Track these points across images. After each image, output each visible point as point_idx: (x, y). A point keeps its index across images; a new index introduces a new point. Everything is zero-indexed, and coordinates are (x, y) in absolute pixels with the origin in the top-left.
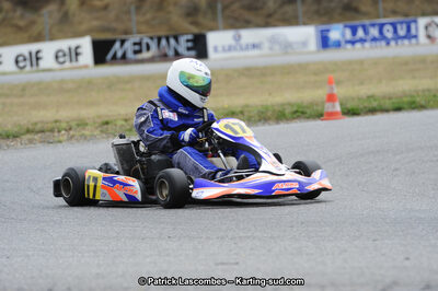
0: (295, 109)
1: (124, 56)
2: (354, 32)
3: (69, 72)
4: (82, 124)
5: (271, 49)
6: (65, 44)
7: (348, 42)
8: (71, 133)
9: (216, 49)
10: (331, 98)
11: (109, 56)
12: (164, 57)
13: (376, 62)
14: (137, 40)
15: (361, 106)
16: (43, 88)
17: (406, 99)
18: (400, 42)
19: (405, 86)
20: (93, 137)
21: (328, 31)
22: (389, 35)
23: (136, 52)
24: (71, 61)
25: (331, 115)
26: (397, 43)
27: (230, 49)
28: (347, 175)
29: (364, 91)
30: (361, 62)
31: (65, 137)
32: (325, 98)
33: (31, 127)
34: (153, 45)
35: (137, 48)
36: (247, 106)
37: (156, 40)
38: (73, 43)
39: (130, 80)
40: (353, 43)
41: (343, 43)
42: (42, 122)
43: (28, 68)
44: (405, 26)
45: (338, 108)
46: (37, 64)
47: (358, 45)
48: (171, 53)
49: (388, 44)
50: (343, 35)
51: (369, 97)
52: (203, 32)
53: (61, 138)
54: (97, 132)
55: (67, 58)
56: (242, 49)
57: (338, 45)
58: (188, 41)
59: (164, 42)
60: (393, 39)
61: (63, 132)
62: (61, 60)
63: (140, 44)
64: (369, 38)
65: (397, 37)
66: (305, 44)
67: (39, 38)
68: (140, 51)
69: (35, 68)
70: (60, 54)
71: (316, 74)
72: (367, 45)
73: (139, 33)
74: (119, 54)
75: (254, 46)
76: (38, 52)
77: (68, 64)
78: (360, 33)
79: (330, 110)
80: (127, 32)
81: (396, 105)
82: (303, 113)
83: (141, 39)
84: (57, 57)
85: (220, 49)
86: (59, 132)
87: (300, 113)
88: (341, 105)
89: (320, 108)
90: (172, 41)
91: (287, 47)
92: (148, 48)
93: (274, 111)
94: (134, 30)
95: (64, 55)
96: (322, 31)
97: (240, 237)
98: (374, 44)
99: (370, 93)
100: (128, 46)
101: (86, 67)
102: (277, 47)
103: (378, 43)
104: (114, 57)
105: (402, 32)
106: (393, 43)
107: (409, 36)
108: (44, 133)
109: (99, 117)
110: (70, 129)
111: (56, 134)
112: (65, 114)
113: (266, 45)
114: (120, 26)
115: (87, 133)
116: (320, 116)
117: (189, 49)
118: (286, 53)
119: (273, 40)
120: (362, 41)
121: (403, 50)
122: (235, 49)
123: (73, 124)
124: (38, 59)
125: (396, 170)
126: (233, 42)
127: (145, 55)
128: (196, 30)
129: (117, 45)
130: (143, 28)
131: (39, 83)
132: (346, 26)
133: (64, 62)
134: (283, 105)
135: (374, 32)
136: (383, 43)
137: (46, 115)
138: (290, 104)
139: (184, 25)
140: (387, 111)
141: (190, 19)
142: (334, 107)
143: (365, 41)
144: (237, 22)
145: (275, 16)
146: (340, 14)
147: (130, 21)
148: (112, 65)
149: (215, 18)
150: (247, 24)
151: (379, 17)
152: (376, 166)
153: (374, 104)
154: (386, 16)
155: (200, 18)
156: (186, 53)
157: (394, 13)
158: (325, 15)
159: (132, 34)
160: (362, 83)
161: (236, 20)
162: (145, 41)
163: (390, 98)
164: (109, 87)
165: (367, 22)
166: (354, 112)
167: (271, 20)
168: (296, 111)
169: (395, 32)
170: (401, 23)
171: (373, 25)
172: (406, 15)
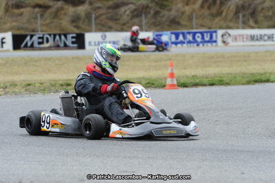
0: (148, 81)
1: (32, 46)
2: (177, 38)
7: (173, 43)
8: (7, 90)
9: (90, 43)
11: (23, 45)
12: (57, 47)
14: (41, 36)
17: (217, 78)
18: (205, 44)
19: (213, 71)
20: (20, 93)
21: (161, 35)
22: (199, 40)
23: (39, 43)
26: (203, 45)
27: (99, 43)
34: (51, 39)
35: (41, 40)
37: (52, 36)
40: (176, 44)
41: (170, 44)
44: (209, 35)
47: (179, 45)
48: (62, 45)
49: (198, 45)
50: (170, 39)
52: (83, 32)
54: (23, 90)
58: (73, 37)
59: (57, 37)
60: (201, 42)
63: (42, 38)
64: (186, 41)
65: (204, 42)
68: (42, 43)
71: (156, 62)
72: (185, 45)
73: (42, 31)
74: (29, 44)
75: (114, 42)
78: (181, 38)
80: (34, 31)
81: (211, 82)
82: (153, 84)
83: (44, 35)
85: (93, 43)
87: (151, 85)
90: (63, 37)
92: (48, 41)
94: (39, 30)
96: (157, 35)
97: (129, 157)
98: (189, 45)
100: (35, 38)
101: (8, 51)
103: (192, 45)
104: (26, 46)
105: (207, 39)
106: (201, 45)
107: (212, 41)
113: (122, 42)
114: (31, 27)
115: (16, 90)
117: (73, 43)
120: (182, 43)
121: (208, 49)
123: (8, 84)
125: (217, 121)
126: (101, 40)
127: (45, 45)
128: (78, 31)
129: (28, 38)
130: (44, 28)
132: (172, 33)
135: (190, 37)
136: (195, 45)
138: (144, 78)
139: (71, 28)
140: (205, 85)
141: (74, 24)
142: (172, 81)
143: (184, 43)
144: (104, 27)
145: (127, 25)
146: (168, 26)
147: (36, 23)
148: (25, 50)
149: (90, 24)
150: (110, 29)
151: (192, 28)
152: (204, 119)
153: (197, 81)
154: (197, 28)
155: (80, 24)
156: (71, 45)
157: (202, 26)
158: (158, 25)
159: (37, 31)
160: (185, 68)
161: (103, 25)
162: (46, 36)
163: (207, 78)
164: (25, 64)
165: (185, 31)
166: (184, 86)
167: (124, 27)
168: (149, 83)
169: (203, 38)
170: (207, 32)
171: (189, 33)
172: (210, 28)
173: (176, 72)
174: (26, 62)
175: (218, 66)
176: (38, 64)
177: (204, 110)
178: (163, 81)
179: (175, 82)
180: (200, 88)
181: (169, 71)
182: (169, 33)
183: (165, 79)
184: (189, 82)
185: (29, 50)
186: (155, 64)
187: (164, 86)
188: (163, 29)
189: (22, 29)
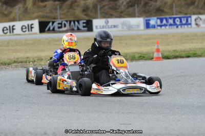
1: (53, 29)
2: (162, 22)
3: (28, 36)
5: (122, 28)
6: (26, 23)
7: (158, 26)
9: (96, 27)
11: (47, 29)
12: (72, 30)
14: (60, 22)
17: (191, 52)
18: (183, 26)
19: (189, 46)
21: (149, 20)
22: (178, 23)
23: (59, 28)
24: (29, 31)
26: (181, 27)
27: (103, 27)
28: (170, 86)
30: (166, 35)
34: (67, 25)
37: (68, 22)
38: (30, 22)
40: (161, 26)
41: (156, 26)
42: (21, 58)
43: (8, 34)
44: (185, 19)
46: (13, 32)
47: (163, 27)
48: (76, 29)
49: (177, 27)
50: (157, 23)
51: (174, 51)
52: (91, 19)
53: (30, 65)
55: (27, 29)
56: (109, 28)
57: (154, 27)
58: (84, 23)
59: (72, 23)
60: (180, 25)
62: (24, 30)
63: (61, 24)
64: (168, 24)
65: (182, 24)
66: (138, 26)
67: (14, 20)
68: (61, 27)
70: (24, 27)
71: (146, 40)
72: (167, 27)
73: (61, 19)
74: (51, 28)
75: (115, 26)
76: (13, 26)
77: (27, 32)
78: (164, 22)
80: (55, 18)
81: (187, 55)
82: (144, 57)
83: (62, 22)
84: (22, 29)
85: (99, 27)
90: (76, 23)
91: (130, 27)
92: (65, 26)
93: (130, 56)
94: (59, 17)
95: (26, 28)
96: (146, 20)
97: (127, 113)
98: (170, 27)
100: (56, 24)
101: (36, 33)
102: (125, 27)
103: (173, 27)
104: (49, 30)
105: (184, 22)
106: (179, 27)
107: (187, 24)
108: (23, 63)
111: (28, 63)
113: (120, 26)
114: (52, 15)
117: (84, 27)
118: (130, 30)
119: (123, 24)
120: (165, 25)
121: (185, 30)
122: (106, 28)
124: (13, 29)
125: (192, 84)
126: (105, 24)
127: (63, 29)
128: (87, 18)
129: (51, 24)
130: (62, 16)
131: (15, 40)
132: (158, 18)
133: (25, 31)
134: (134, 53)
135: (171, 21)
136: (175, 27)
139: (82, 16)
140: (183, 57)
141: (85, 13)
142: (158, 55)
143: (167, 25)
144: (107, 15)
145: (125, 13)
146: (155, 13)
147: (57, 12)
148: (48, 33)
149: (96, 13)
150: (111, 16)
151: (173, 15)
152: (183, 83)
153: (177, 54)
154: (176, 14)
155: (89, 13)
156: (83, 29)
157: (180, 13)
158: (147, 13)
159: (57, 19)
160: (168, 45)
161: (106, 14)
162: (63, 22)
163: (184, 52)
164: (49, 43)
165: (168, 17)
166: (167, 58)
167: (122, 15)
168: (141, 56)
169: (181, 21)
170: (184, 17)
171: (171, 18)
172: (186, 14)
173: (161, 48)
174: (49, 42)
175: (192, 43)
176: (57, 43)
177: (182, 76)
178: (151, 55)
179: (160, 56)
180: (179, 60)
181: (156, 47)
182: (155, 18)
183: (153, 53)
184: (171, 55)
185: (52, 33)
186: (145, 42)
187: (152, 59)
188: (151, 16)
189: (46, 17)
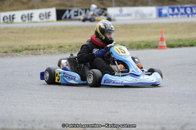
0: (145, 44)
1: (70, 17)
2: (173, 11)
3: (45, 24)
4: (50, 47)
5: (136, 16)
6: (44, 11)
7: (170, 15)
8: (45, 51)
10: (162, 39)
11: (63, 17)
13: (182, 24)
14: (76, 10)
15: (175, 44)
16: (33, 30)
20: (55, 53)
21: (162, 9)
22: (189, 12)
23: (75, 16)
24: (46, 18)
25: (162, 47)
26: (192, 16)
27: (117, 15)
29: (177, 37)
30: (176, 24)
31: (42, 52)
32: (159, 39)
33: (27, 47)
34: (83, 12)
35: (76, 14)
36: (124, 42)
37: (84, 10)
38: (47, 10)
39: (72, 28)
40: (172, 15)
41: (168, 15)
42: (32, 45)
43: (27, 21)
45: (165, 44)
46: (31, 19)
47: (175, 16)
49: (188, 16)
50: (169, 12)
51: (179, 40)
52: (105, 7)
53: (40, 53)
54: (56, 51)
56: (123, 16)
57: (166, 16)
59: (88, 11)
60: (190, 14)
61: (42, 50)
62: (42, 18)
63: (77, 12)
64: (180, 13)
65: (192, 14)
66: (151, 15)
67: (32, 8)
69: (30, 21)
72: (179, 16)
73: (77, 7)
74: (68, 16)
75: (129, 15)
76: (31, 14)
77: (45, 20)
78: (176, 11)
79: (161, 45)
80: (72, 7)
81: (191, 44)
82: (149, 46)
83: (78, 10)
84: (40, 16)
85: (113, 15)
86: (40, 50)
87: (148, 46)
88: (166, 43)
89: (157, 44)
91: (143, 16)
92: (81, 14)
94: (75, 5)
95: (43, 16)
96: (159, 9)
98: (182, 16)
99: (179, 38)
100: (72, 13)
101: (53, 21)
102: (138, 16)
103: (184, 16)
104: (66, 17)
105: (195, 11)
106: (190, 16)
108: (33, 50)
109: (58, 44)
110: (45, 49)
111: (38, 51)
112: (43, 42)
113: (134, 15)
114: (69, 4)
115: (52, 51)
116: (156, 47)
118: (143, 19)
119: (137, 13)
120: (177, 14)
122: (120, 16)
123: (46, 47)
124: (31, 17)
126: (119, 13)
128: (103, 7)
129: (67, 12)
130: (79, 5)
131: (32, 28)
132: (170, 8)
134: (140, 42)
135: (182, 11)
136: (186, 16)
137: (34, 42)
138: (143, 42)
139: (98, 4)
141: (100, 2)
144: (121, 4)
146: (167, 2)
147: (73, 1)
148: (65, 21)
150: (125, 5)
151: (184, 4)
154: (187, 4)
157: (191, 2)
158: (160, 2)
159: (74, 7)
163: (188, 41)
165: (179, 6)
169: (192, 11)
170: (194, 7)
171: (182, 8)
188: (163, 5)
189: (63, 5)
